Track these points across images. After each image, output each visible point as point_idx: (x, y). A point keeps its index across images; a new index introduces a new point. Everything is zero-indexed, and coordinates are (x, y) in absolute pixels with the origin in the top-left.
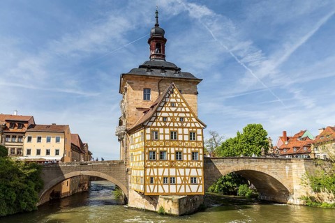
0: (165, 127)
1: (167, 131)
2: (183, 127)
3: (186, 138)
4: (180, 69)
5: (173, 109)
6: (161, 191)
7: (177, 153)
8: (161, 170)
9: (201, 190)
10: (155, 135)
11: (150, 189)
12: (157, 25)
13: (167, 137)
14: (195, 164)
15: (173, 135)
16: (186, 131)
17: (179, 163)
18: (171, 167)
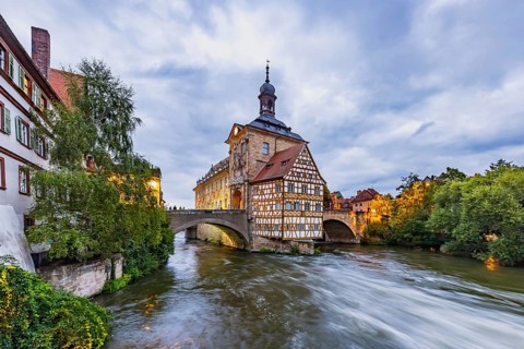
0: (298, 182)
1: (300, 185)
2: (311, 183)
3: (313, 192)
4: (290, 129)
5: (305, 166)
6: (294, 236)
7: (306, 204)
8: (295, 219)
9: (321, 235)
10: (291, 187)
11: (287, 235)
12: (267, 81)
13: (300, 191)
14: (317, 214)
15: (304, 188)
16: (313, 186)
17: (307, 213)
18: (302, 216)
